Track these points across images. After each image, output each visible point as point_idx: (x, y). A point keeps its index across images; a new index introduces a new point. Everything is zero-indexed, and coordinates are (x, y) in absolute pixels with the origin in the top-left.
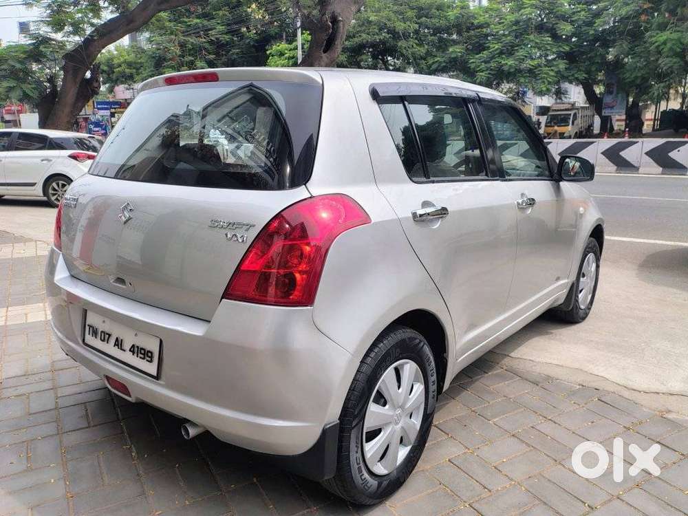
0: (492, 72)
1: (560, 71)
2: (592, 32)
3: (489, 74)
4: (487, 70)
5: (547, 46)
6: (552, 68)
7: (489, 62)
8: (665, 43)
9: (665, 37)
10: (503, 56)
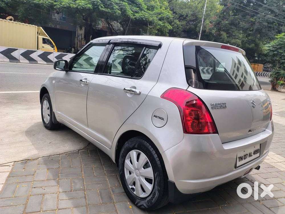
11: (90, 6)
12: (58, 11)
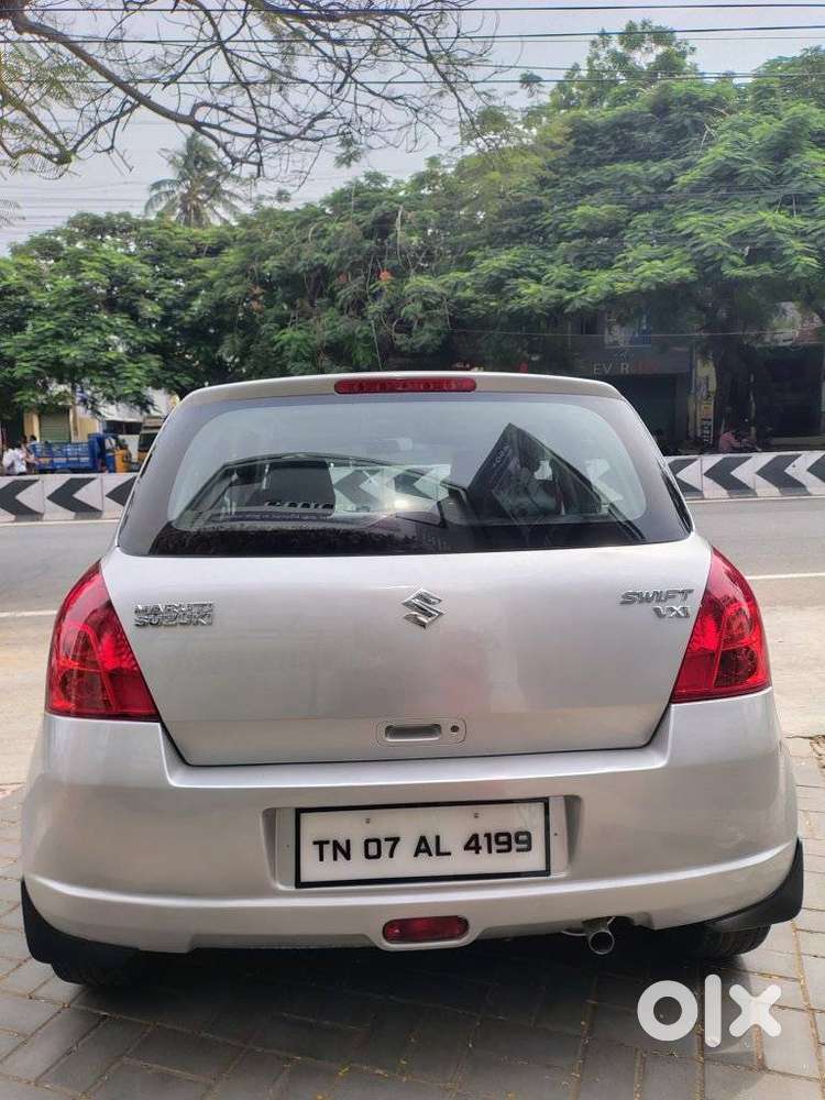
0: (44, 365)
1: (151, 371)
2: (187, 319)
3: (39, 366)
4: (34, 360)
5: (127, 332)
6: (140, 365)
7: (36, 348)
8: (289, 343)
9: (288, 335)
10: (61, 341)
11: (686, 271)
12: (622, 314)
